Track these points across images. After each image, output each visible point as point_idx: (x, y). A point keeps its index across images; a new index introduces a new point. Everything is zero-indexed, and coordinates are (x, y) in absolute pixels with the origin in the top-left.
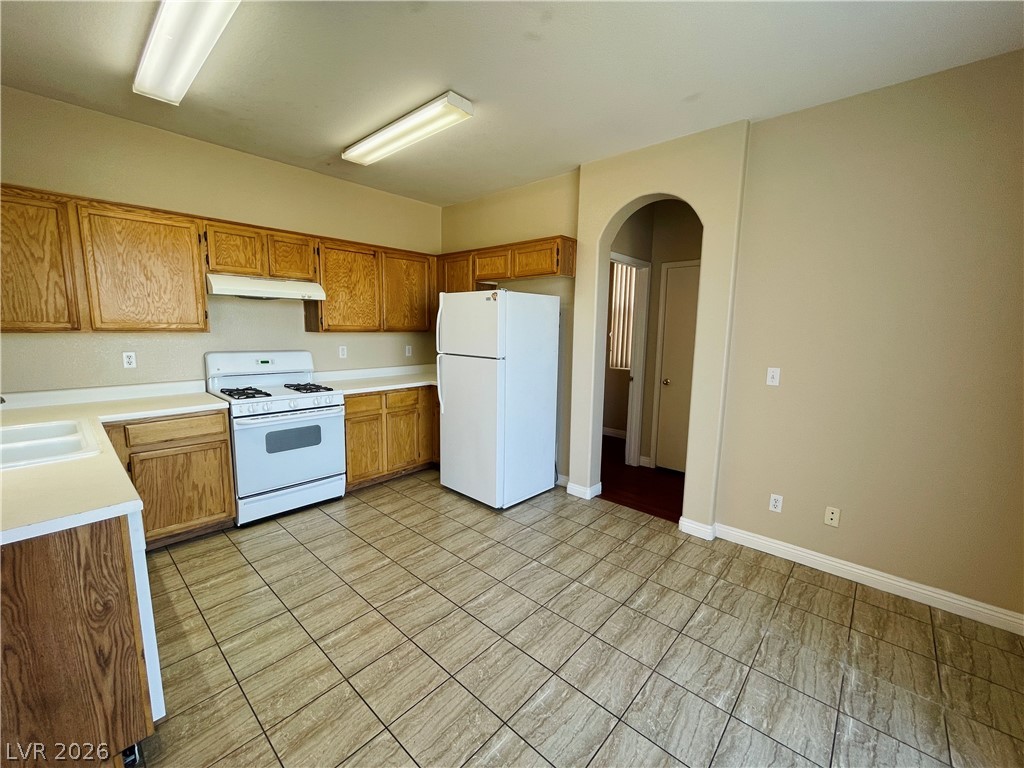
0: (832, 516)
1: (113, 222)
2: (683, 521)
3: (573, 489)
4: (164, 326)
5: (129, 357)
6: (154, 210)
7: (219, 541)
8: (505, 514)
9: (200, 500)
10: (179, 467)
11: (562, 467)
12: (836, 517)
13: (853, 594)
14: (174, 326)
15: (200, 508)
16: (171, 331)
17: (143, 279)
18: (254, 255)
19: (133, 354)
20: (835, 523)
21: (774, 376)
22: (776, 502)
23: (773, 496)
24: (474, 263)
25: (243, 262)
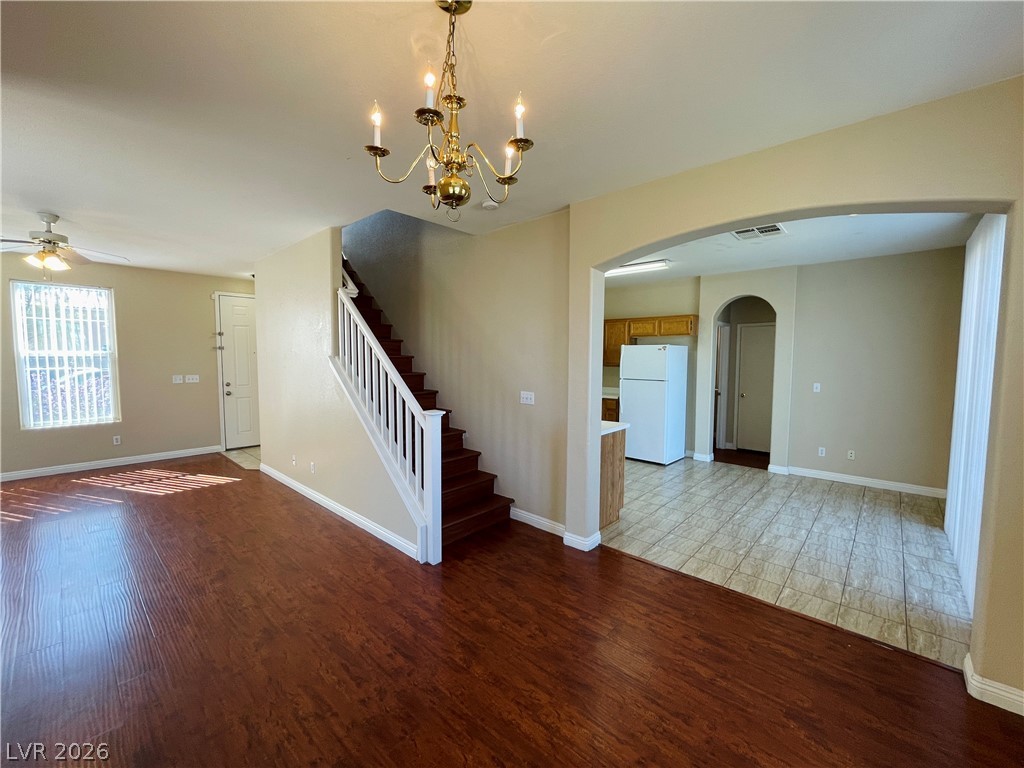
0: (851, 454)
2: (770, 467)
3: (697, 456)
8: (667, 468)
11: (690, 444)
12: (853, 455)
13: (863, 491)
20: (853, 458)
21: (817, 387)
22: (822, 452)
23: (820, 449)
24: (629, 326)
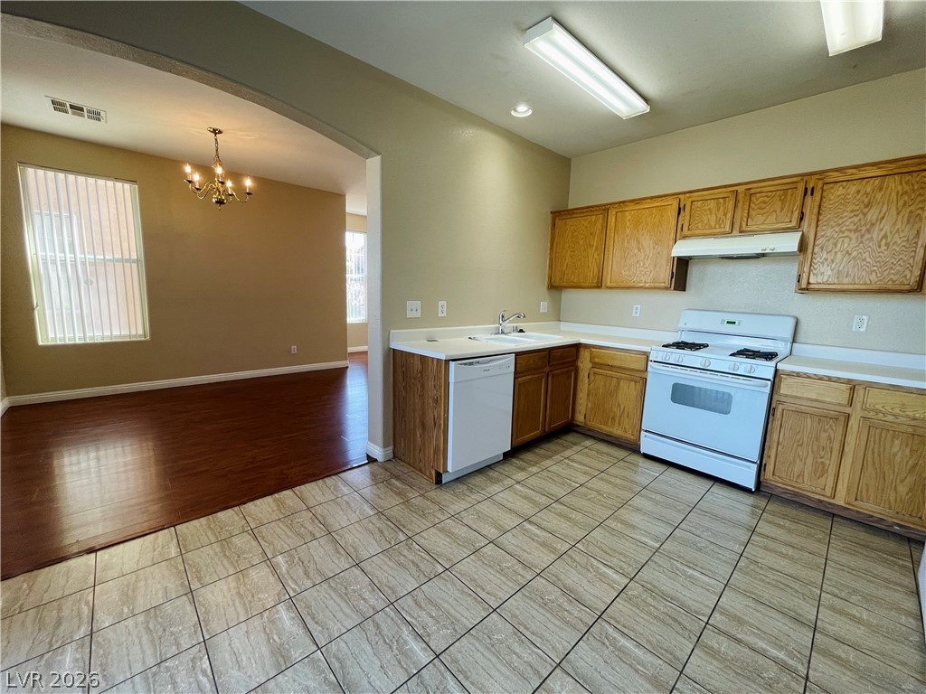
1: (627, 213)
4: (641, 285)
5: (637, 308)
6: (652, 198)
7: (621, 453)
9: (620, 417)
10: (612, 387)
14: (647, 285)
15: (619, 423)
16: (646, 288)
17: (636, 251)
18: (725, 214)
19: (639, 306)
25: (713, 224)
